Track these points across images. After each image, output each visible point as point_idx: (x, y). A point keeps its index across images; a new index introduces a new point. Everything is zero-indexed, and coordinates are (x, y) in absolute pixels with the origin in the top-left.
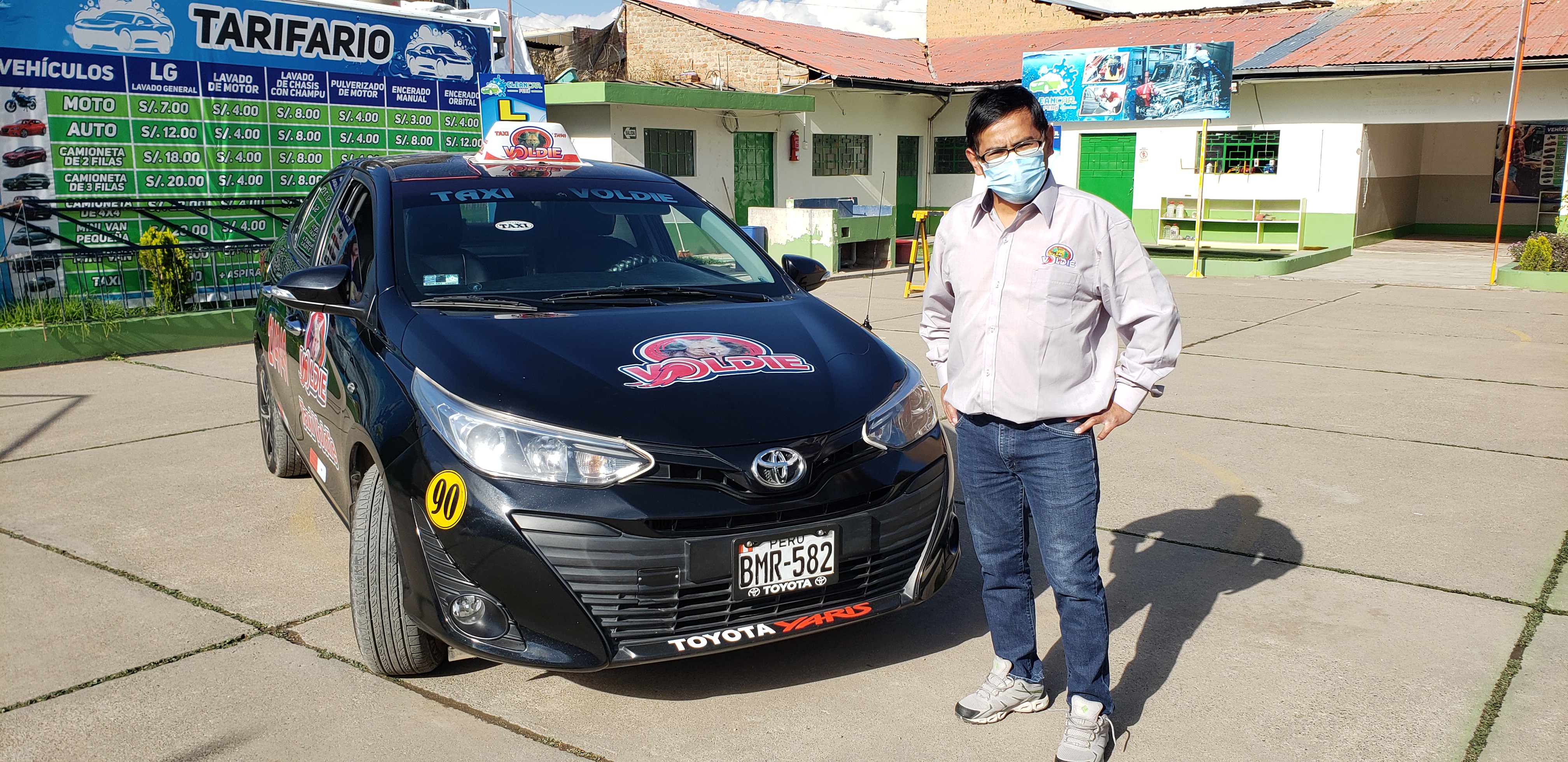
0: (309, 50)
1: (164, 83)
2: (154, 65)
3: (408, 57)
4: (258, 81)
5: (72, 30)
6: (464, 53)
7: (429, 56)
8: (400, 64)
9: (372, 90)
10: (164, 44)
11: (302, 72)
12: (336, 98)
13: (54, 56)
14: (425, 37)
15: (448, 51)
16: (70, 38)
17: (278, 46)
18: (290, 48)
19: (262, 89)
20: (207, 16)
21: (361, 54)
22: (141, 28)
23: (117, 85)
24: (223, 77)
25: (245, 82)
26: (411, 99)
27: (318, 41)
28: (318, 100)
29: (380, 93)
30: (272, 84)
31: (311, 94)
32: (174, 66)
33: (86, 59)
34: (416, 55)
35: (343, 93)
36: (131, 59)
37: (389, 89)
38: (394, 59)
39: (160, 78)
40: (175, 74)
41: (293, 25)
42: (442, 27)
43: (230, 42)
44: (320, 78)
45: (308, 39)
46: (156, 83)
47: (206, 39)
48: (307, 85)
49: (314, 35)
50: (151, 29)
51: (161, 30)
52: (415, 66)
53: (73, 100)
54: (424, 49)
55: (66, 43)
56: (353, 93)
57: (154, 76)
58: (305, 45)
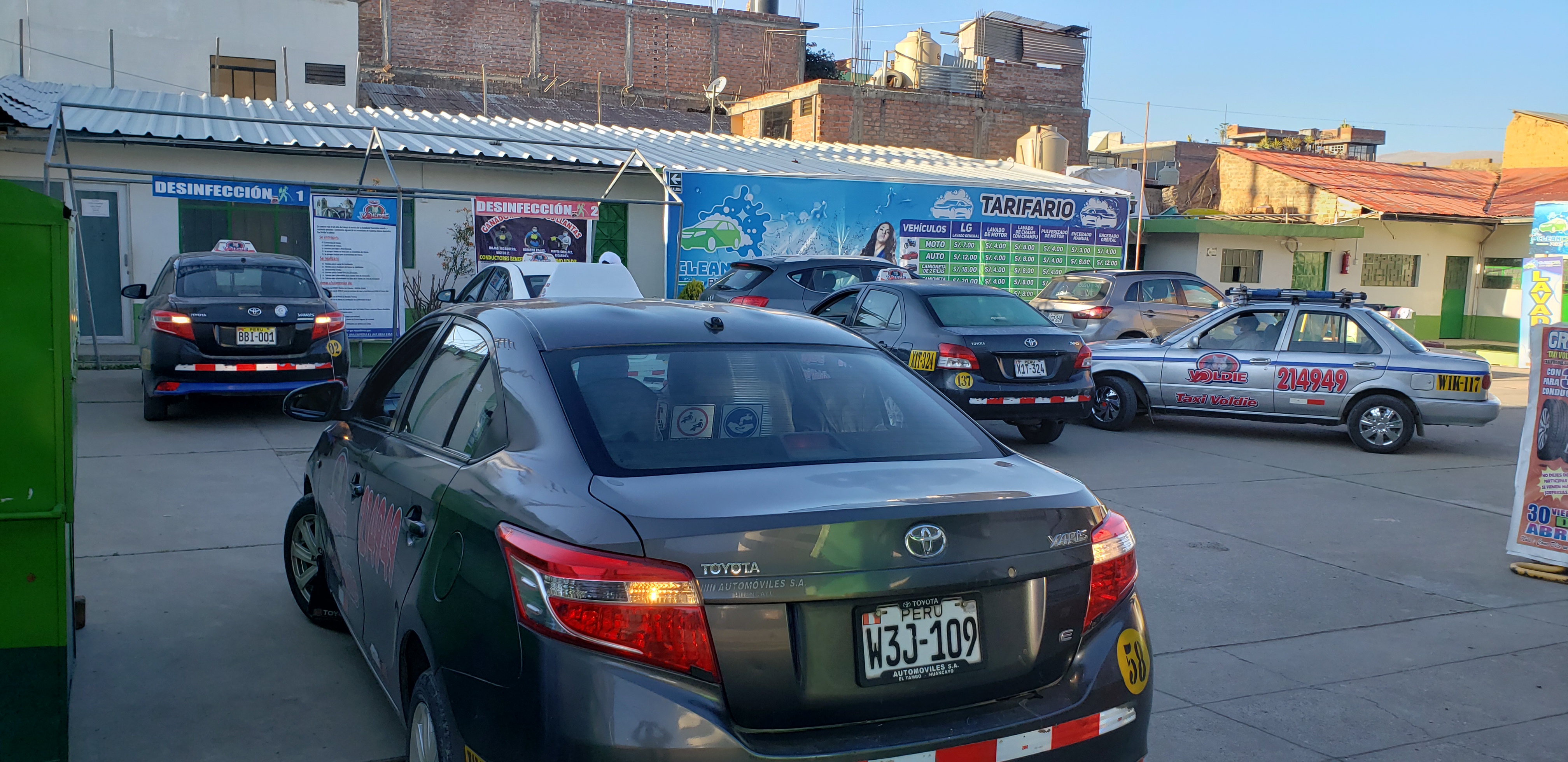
0: (1033, 214)
1: (966, 233)
2: (963, 224)
3: (1082, 215)
4: (1007, 231)
5: (932, 209)
6: (1113, 213)
7: (1093, 215)
8: (1077, 220)
9: (1061, 234)
10: (968, 214)
11: (1028, 225)
12: (1043, 239)
13: (926, 222)
14: (1093, 204)
15: (1104, 212)
16: (931, 213)
17: (1018, 213)
18: (1023, 214)
19: (1008, 236)
20: (988, 199)
21: (1057, 215)
22: (960, 207)
23: (946, 235)
24: (991, 230)
25: (1001, 232)
26: (1081, 238)
27: (1038, 210)
28: (1034, 240)
29: (1065, 236)
30: (1014, 232)
31: (1031, 237)
32: (971, 225)
33: (936, 223)
34: (1086, 214)
35: (1047, 236)
36: (954, 222)
37: (1070, 233)
38: (1074, 217)
39: (964, 231)
40: (971, 228)
41: (1026, 201)
42: (1102, 198)
43: (997, 211)
44: (1036, 228)
45: (1032, 208)
46: (963, 233)
47: (986, 211)
48: (1029, 231)
49: (1036, 206)
50: (964, 207)
51: (967, 207)
52: (1085, 221)
53: (930, 242)
54: (1091, 211)
55: (930, 216)
56: (1052, 236)
57: (962, 230)
58: (1030, 211)
